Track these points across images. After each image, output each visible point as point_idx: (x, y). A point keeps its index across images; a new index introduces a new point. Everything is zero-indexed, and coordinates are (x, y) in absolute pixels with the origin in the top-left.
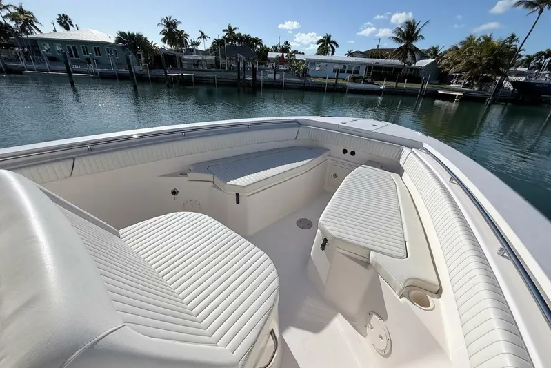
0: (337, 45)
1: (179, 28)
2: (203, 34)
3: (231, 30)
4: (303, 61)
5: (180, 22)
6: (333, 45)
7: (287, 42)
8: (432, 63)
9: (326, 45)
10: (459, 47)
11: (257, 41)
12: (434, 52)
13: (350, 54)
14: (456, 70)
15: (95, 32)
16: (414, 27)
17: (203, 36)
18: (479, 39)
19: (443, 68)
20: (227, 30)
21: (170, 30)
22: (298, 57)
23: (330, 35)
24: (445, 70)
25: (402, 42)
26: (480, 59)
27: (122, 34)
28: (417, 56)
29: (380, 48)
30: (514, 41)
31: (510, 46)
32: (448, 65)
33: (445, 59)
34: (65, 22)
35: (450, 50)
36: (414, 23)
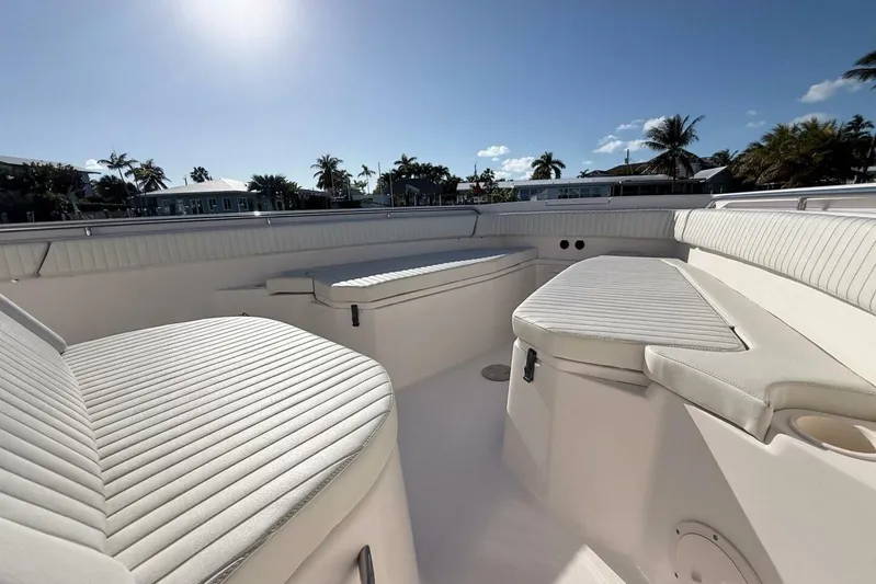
0: (563, 166)
1: (340, 167)
2: (366, 169)
3: (405, 161)
4: (510, 189)
5: (341, 161)
6: (557, 166)
7: (488, 170)
8: (722, 172)
9: (545, 166)
10: (764, 144)
11: (441, 171)
12: (722, 158)
13: (584, 175)
14: (768, 177)
15: (228, 181)
16: (679, 125)
17: (367, 171)
18: (795, 129)
19: (743, 178)
20: (399, 162)
21: (328, 171)
22: (501, 185)
23: (551, 154)
24: (748, 180)
25: (663, 147)
26: (807, 157)
27: (259, 179)
28: (694, 166)
29: (630, 163)
30: (863, 126)
31: (857, 135)
32: (751, 172)
33: (743, 163)
34: (200, 176)
35: (748, 151)
36: (678, 121)
